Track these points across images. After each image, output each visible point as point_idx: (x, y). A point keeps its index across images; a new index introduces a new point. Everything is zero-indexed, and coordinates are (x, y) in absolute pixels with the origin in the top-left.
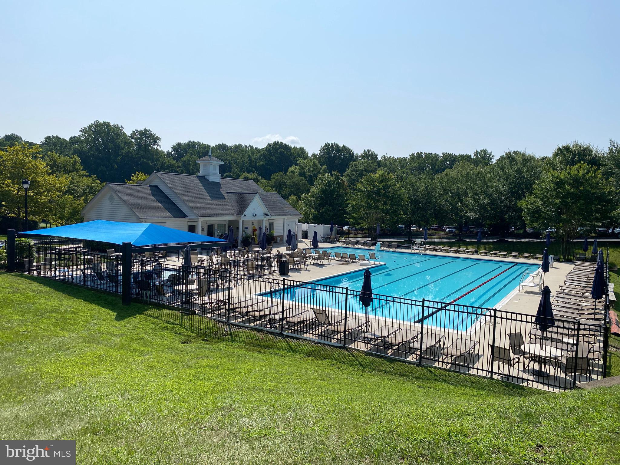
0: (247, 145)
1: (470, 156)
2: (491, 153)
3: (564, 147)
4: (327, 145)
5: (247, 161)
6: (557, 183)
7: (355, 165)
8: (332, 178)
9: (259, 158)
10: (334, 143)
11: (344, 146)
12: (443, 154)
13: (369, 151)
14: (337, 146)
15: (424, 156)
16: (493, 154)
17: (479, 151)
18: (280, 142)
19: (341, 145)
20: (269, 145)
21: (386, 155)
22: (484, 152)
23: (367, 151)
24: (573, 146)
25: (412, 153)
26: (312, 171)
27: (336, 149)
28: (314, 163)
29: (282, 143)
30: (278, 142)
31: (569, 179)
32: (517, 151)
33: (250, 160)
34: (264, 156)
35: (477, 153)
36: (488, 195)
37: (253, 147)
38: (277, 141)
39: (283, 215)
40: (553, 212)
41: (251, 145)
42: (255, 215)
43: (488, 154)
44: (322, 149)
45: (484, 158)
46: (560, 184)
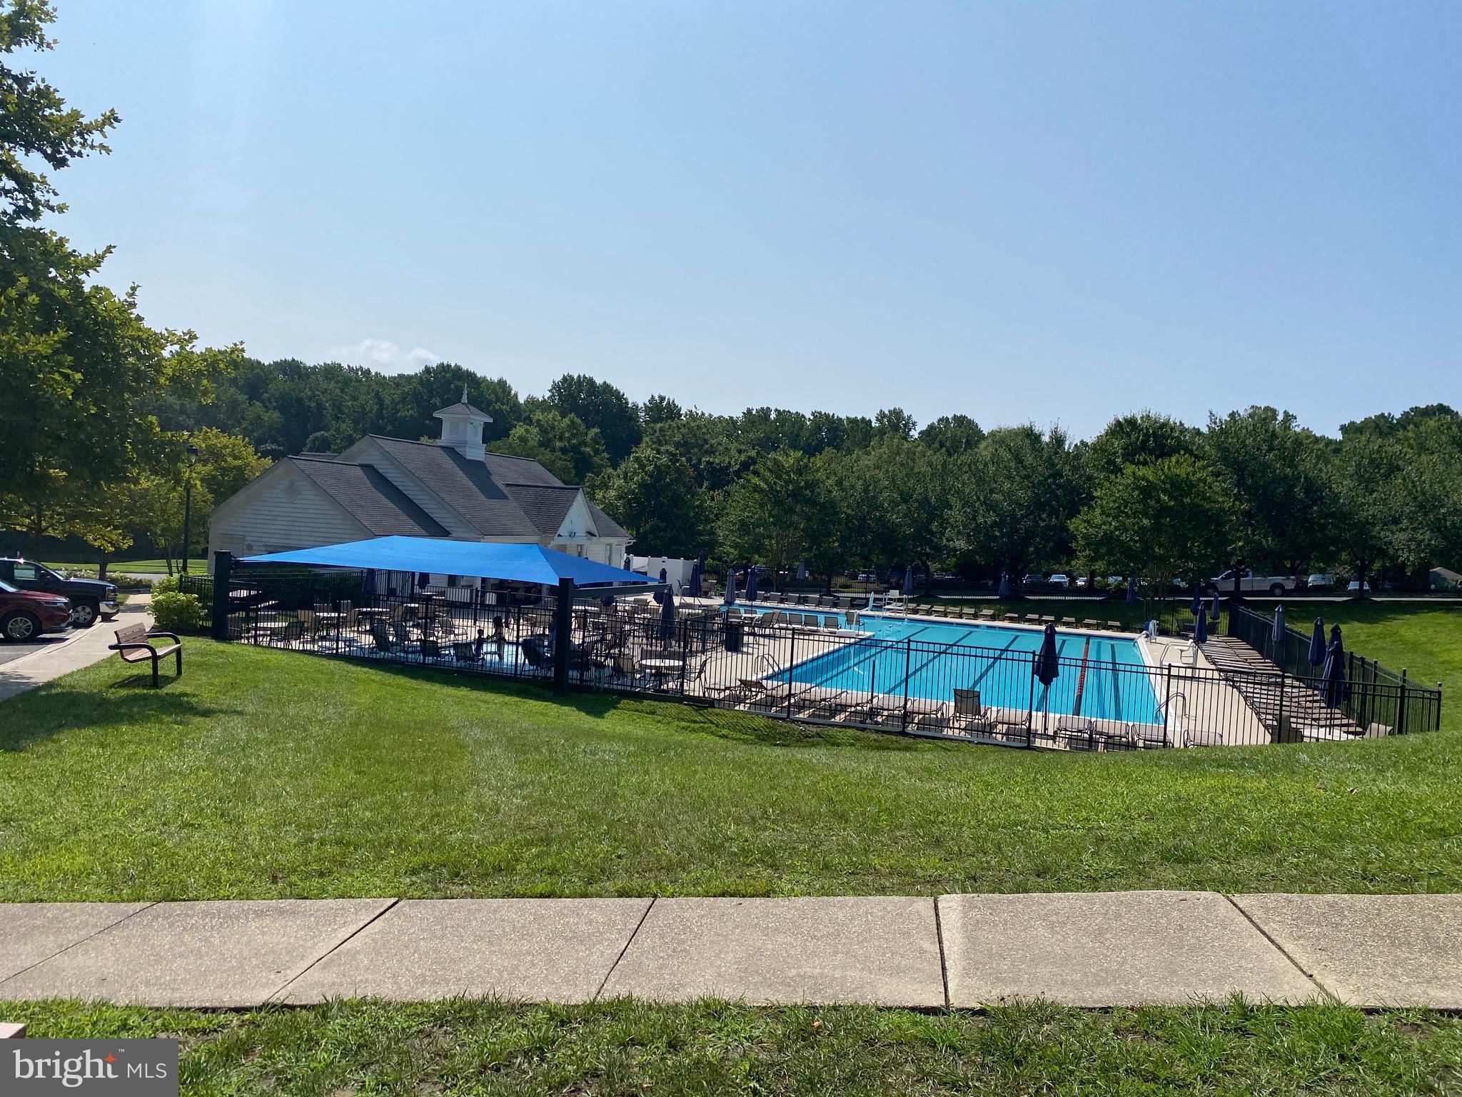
0: (354, 365)
1: (870, 421)
2: (909, 417)
3: (1126, 420)
4: (567, 380)
5: (372, 406)
6: (1143, 491)
7: (661, 430)
8: (664, 459)
9: (403, 400)
10: (585, 377)
11: (605, 383)
12: (813, 414)
13: (662, 399)
14: (591, 382)
15: (773, 416)
16: (914, 419)
17: (887, 412)
18: (453, 365)
19: (599, 381)
20: (427, 370)
21: (694, 410)
22: (897, 414)
23: (657, 398)
24: (1142, 418)
25: (748, 409)
26: (569, 440)
27: (588, 391)
28: (572, 422)
29: (458, 369)
30: (449, 366)
31: (1164, 483)
32: (961, 416)
33: (380, 402)
34: (417, 395)
35: (881, 416)
36: (992, 507)
37: (368, 371)
38: (445, 363)
39: (608, 535)
40: (1137, 542)
41: (365, 367)
42: (572, 535)
43: (903, 419)
44: (556, 387)
45: (895, 427)
46: (1148, 491)
